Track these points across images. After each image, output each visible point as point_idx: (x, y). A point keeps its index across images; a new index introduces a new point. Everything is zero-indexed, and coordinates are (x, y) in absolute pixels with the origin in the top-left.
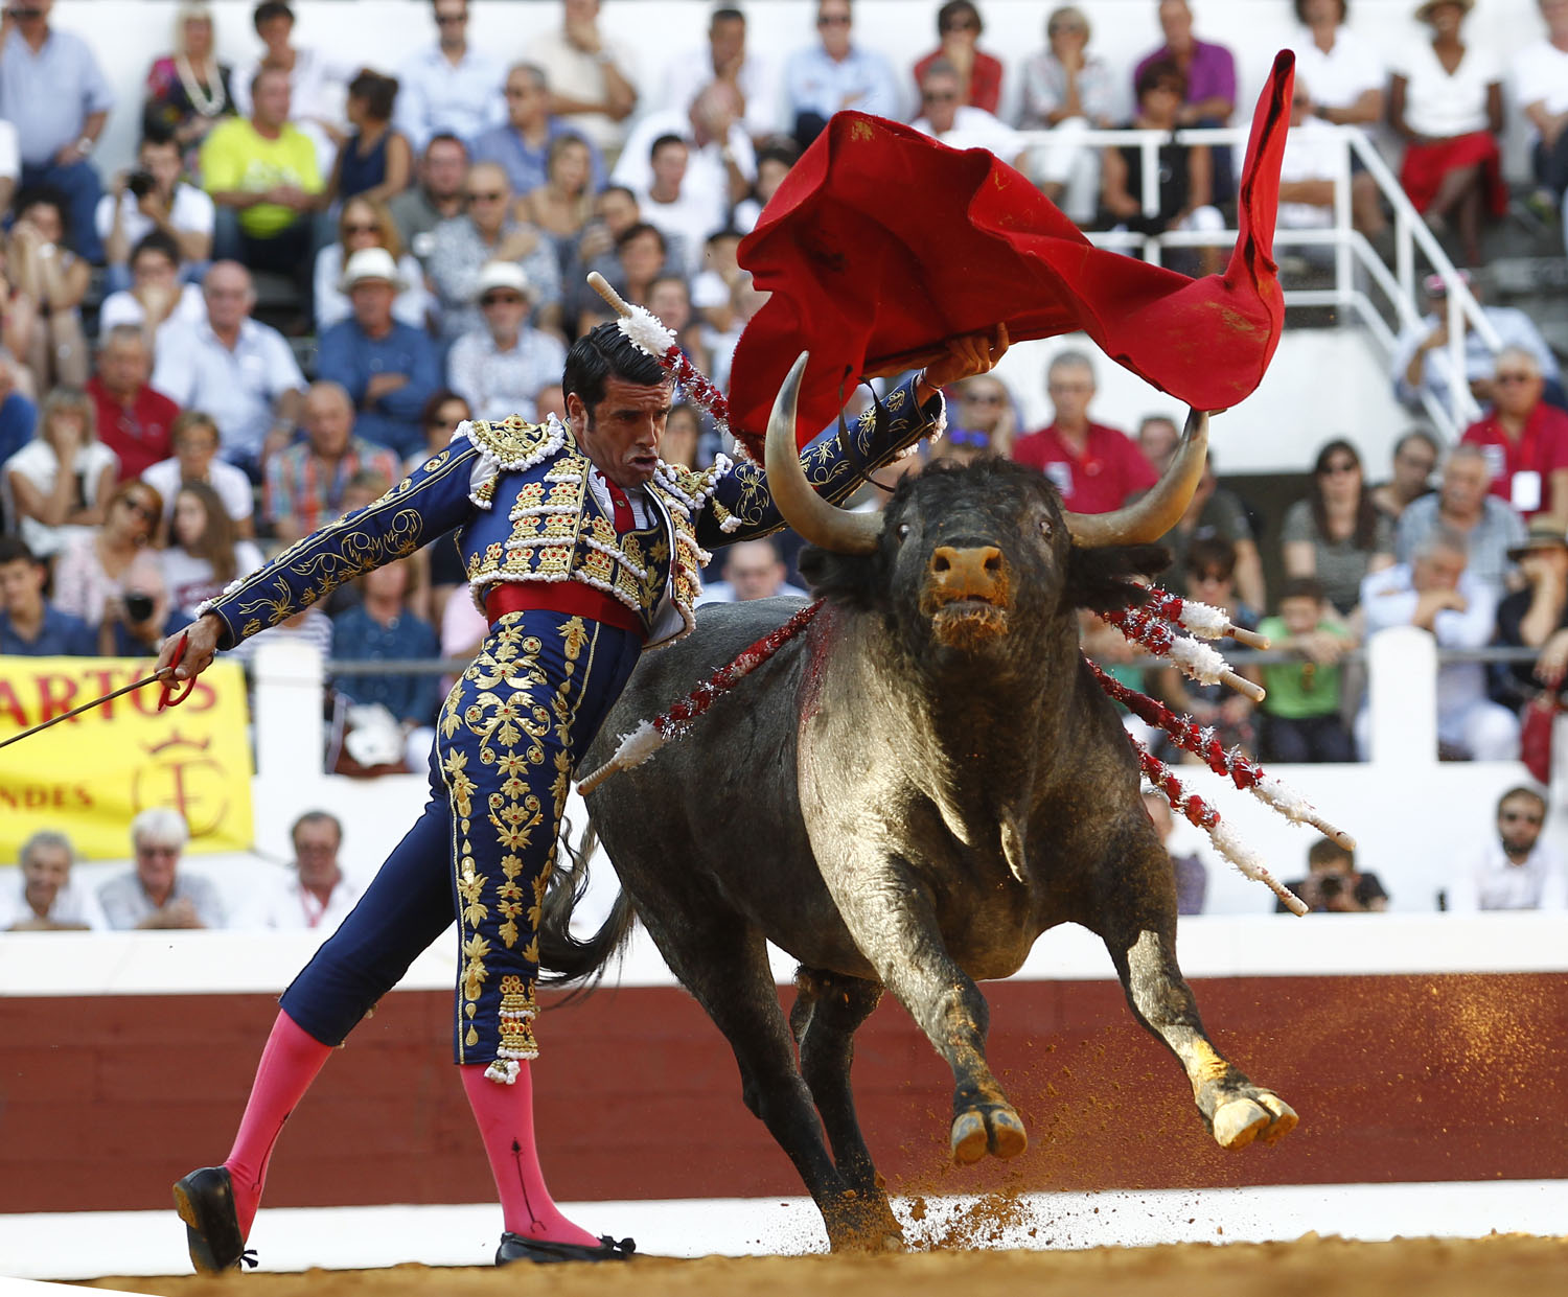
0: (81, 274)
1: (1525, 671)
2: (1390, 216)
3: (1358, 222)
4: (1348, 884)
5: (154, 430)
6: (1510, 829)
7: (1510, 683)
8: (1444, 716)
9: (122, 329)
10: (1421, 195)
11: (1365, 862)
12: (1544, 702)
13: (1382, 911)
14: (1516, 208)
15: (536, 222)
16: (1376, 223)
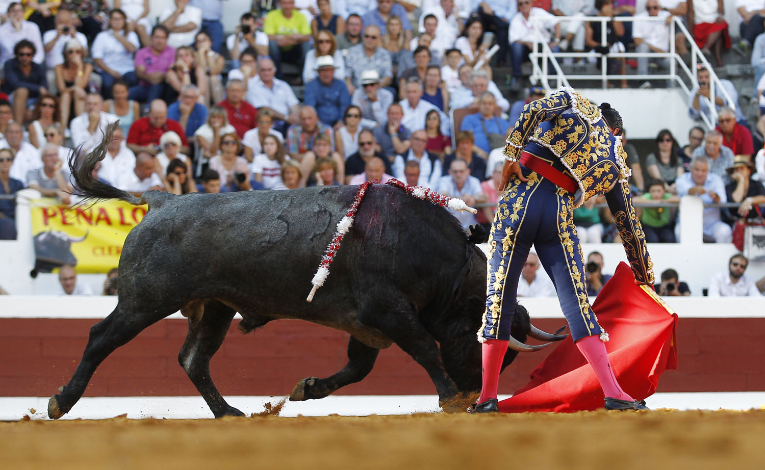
0: (221, 61)
1: (734, 211)
2: (689, 49)
3: (678, 50)
4: (676, 286)
5: (247, 117)
6: (734, 268)
7: (728, 214)
8: (706, 226)
9: (237, 81)
10: (701, 43)
11: (681, 279)
12: (741, 222)
13: (688, 296)
14: (734, 46)
15: (385, 47)
16: (685, 51)
